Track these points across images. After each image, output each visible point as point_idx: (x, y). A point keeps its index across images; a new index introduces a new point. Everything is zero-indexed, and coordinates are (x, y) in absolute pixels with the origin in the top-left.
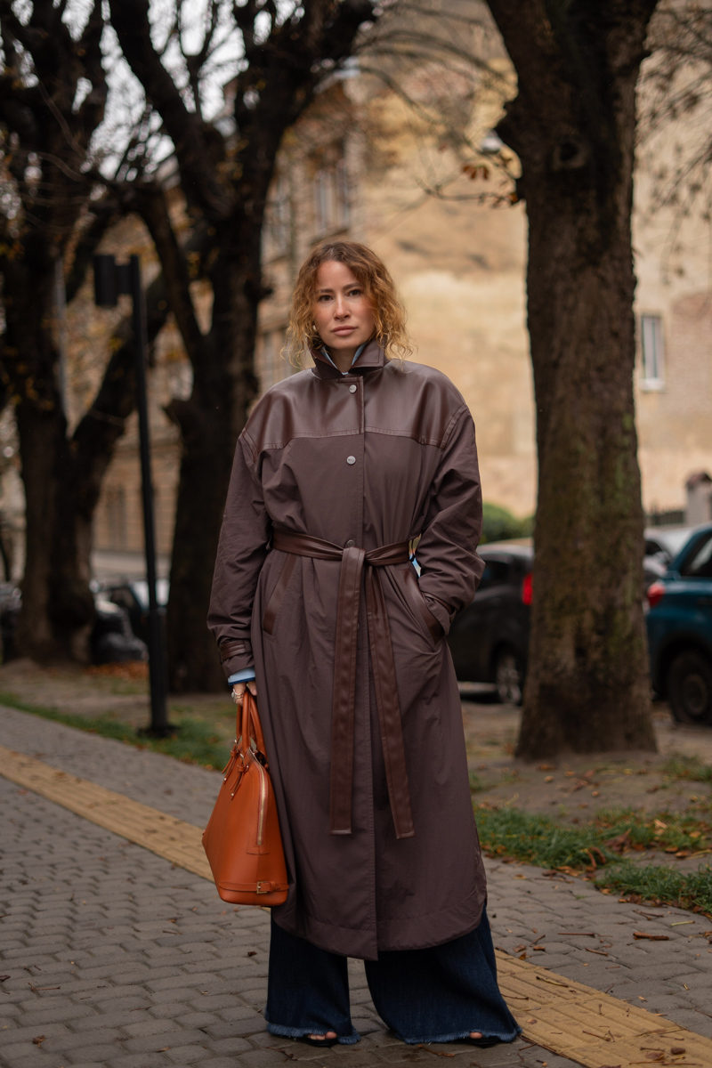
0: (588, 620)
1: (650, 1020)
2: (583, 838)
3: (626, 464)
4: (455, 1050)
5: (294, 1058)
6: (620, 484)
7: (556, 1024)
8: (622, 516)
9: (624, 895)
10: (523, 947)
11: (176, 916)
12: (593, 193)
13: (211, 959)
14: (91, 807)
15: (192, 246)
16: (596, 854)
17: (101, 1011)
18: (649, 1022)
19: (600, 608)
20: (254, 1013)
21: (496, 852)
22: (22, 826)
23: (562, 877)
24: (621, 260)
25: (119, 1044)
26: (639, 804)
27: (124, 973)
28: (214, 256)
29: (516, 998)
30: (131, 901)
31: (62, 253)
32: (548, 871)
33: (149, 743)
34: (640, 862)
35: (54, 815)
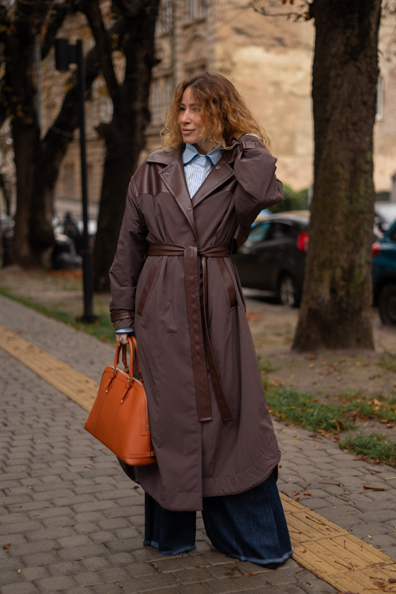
0: (339, 273)
1: (375, 555)
2: (333, 411)
3: (366, 181)
4: (257, 571)
5: (159, 571)
6: (362, 193)
7: (318, 554)
8: (362, 212)
9: (357, 454)
10: (298, 492)
11: (92, 455)
12: (357, 16)
13: (112, 490)
14: (47, 371)
15: (114, 30)
16: (340, 424)
17: (45, 526)
18: (375, 556)
19: (346, 266)
20: (136, 534)
21: (281, 418)
22: (7, 383)
23: (320, 438)
24: (371, 57)
25: (54, 552)
26: (365, 387)
27: (60, 497)
28: (127, 37)
29: (294, 532)
30: (67, 442)
31: (39, 32)
32: (311, 433)
33: (82, 326)
34: (365, 429)
35: (25, 376)
